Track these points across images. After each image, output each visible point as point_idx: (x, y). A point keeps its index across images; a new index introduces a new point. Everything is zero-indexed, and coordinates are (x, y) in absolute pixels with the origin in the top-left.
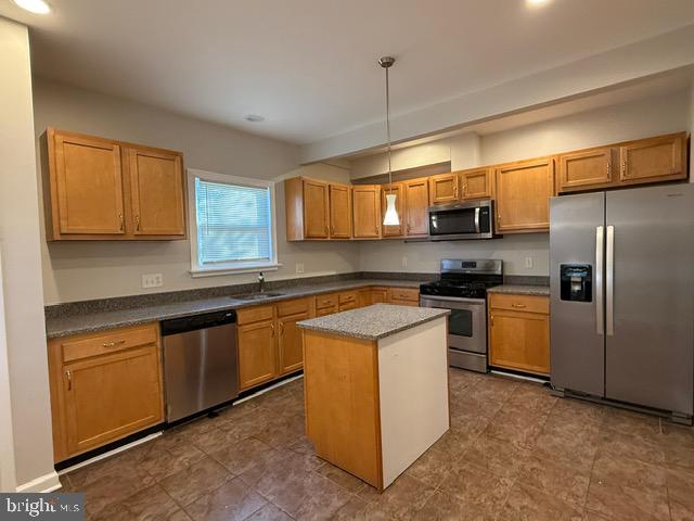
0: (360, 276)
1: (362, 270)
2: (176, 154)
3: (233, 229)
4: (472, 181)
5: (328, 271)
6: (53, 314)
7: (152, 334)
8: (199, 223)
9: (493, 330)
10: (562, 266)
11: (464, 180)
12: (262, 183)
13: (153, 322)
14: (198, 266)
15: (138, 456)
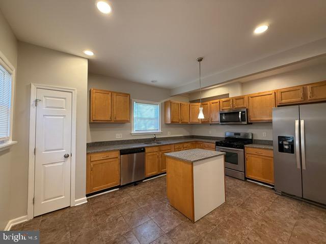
0: (192, 137)
1: (193, 135)
2: (128, 94)
3: (145, 119)
4: (238, 101)
5: (180, 134)
6: (89, 146)
7: (117, 154)
8: (134, 116)
9: (247, 162)
10: (279, 137)
11: (234, 100)
12: (157, 103)
13: (118, 150)
14: (134, 131)
15: (111, 195)
